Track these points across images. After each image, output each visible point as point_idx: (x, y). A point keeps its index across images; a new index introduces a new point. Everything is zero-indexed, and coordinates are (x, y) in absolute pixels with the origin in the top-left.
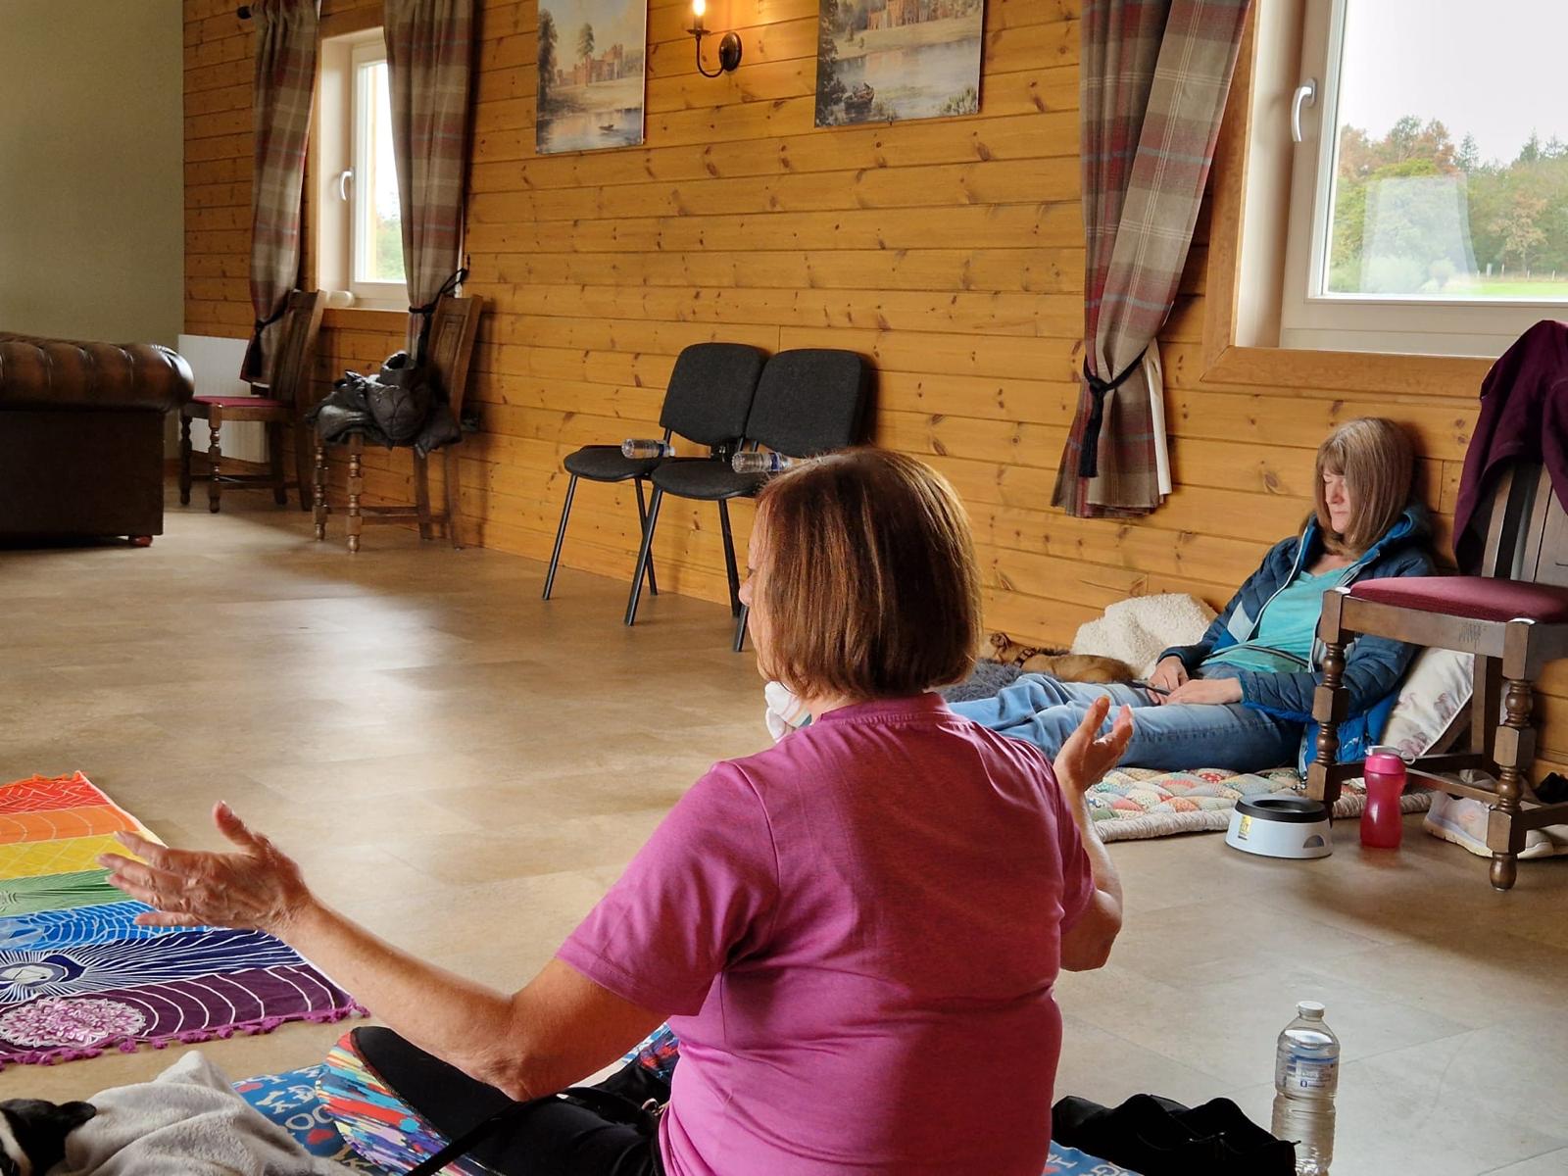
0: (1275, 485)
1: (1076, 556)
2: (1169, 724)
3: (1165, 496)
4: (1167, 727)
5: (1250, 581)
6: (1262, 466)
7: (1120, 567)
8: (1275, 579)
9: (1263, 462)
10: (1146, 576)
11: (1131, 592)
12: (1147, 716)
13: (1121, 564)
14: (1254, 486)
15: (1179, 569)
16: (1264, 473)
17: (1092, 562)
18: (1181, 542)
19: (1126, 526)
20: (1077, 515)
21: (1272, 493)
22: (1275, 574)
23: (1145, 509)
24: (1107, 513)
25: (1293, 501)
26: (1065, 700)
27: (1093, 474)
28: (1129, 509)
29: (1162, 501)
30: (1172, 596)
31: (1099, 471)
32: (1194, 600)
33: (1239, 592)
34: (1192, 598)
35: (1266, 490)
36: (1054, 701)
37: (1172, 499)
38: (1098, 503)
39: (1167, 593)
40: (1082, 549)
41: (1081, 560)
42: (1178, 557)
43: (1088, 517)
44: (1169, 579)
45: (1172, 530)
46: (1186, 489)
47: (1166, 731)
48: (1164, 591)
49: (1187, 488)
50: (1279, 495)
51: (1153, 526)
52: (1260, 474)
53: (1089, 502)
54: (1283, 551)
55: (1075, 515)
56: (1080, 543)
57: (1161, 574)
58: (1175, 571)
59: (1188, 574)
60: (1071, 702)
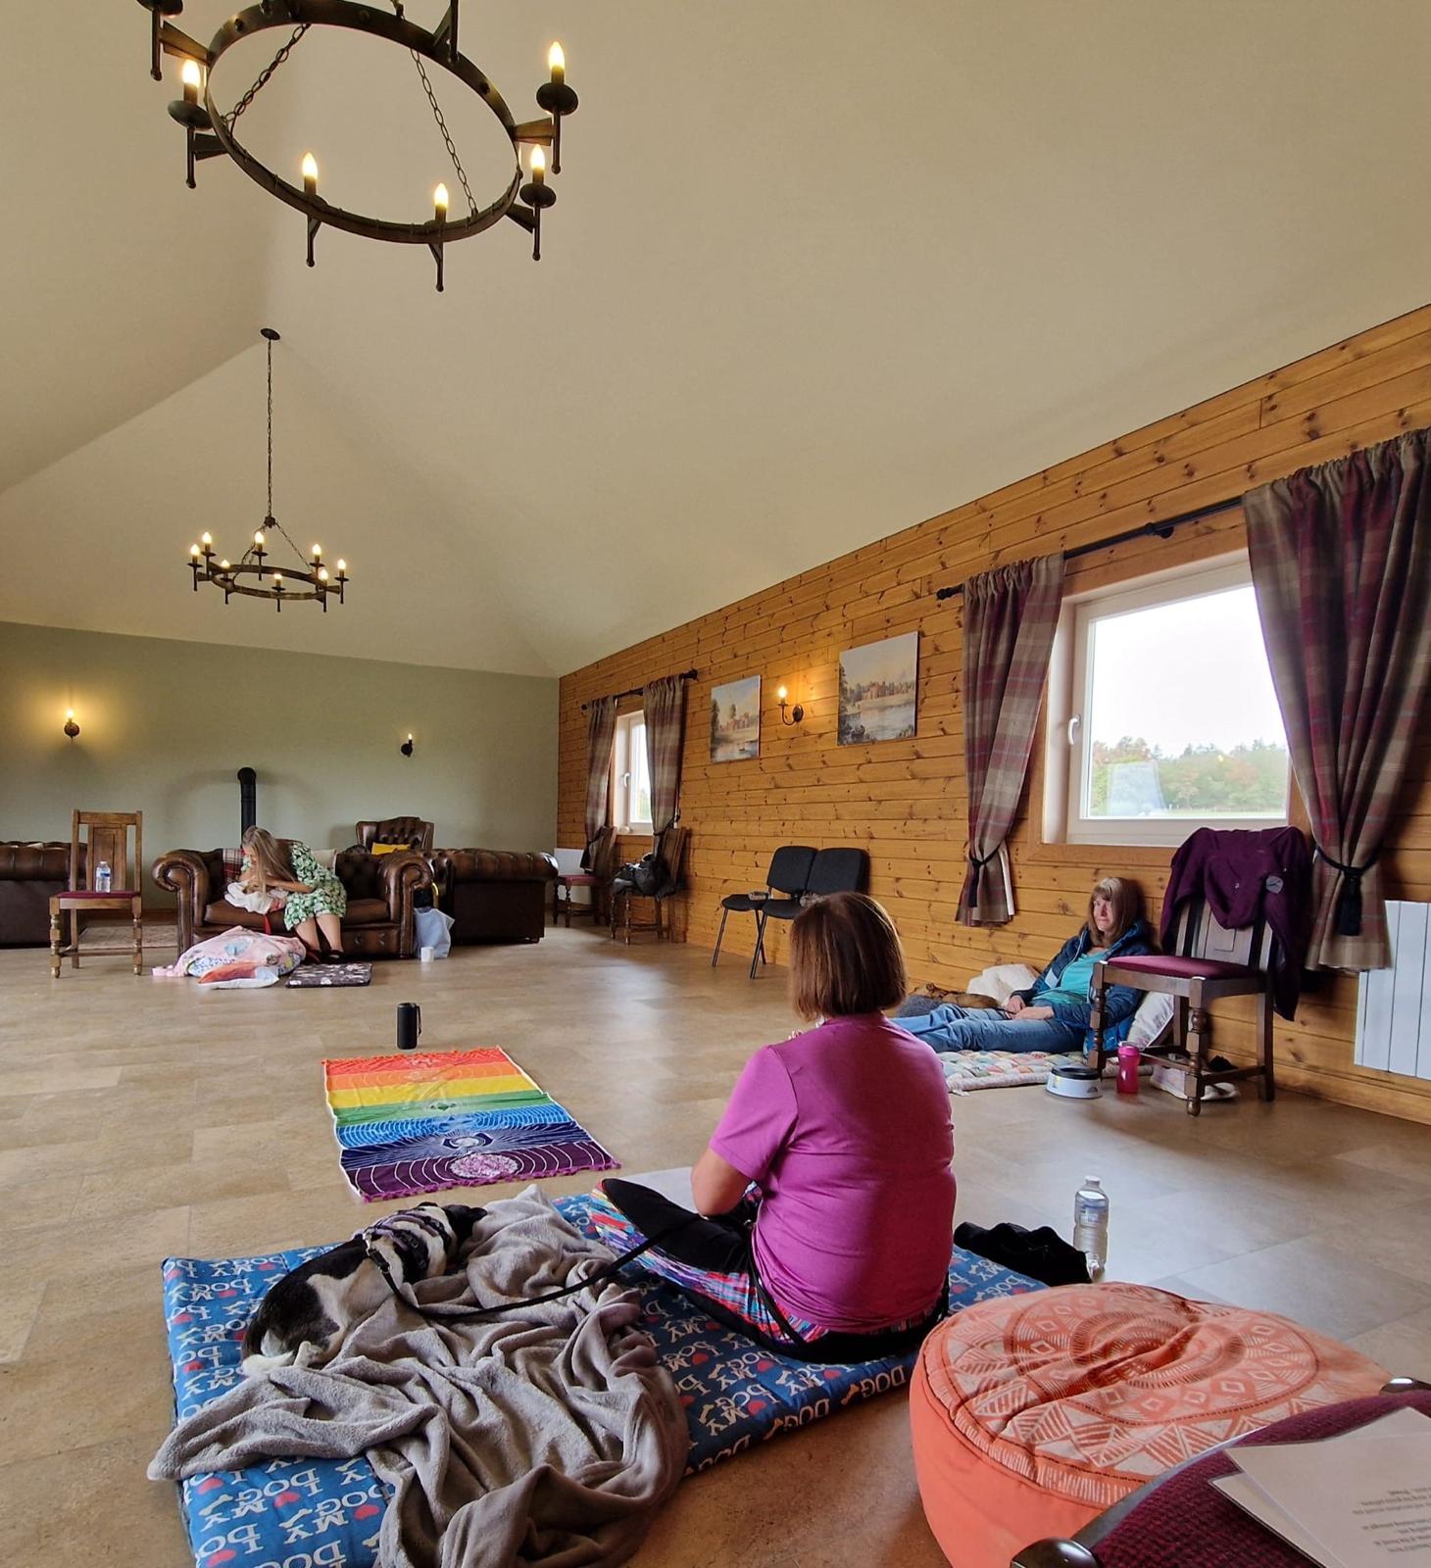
0: (1067, 911)
1: (968, 946)
5: (1055, 958)
6: (1060, 901)
7: (988, 951)
10: (1002, 955)
11: (995, 963)
12: (1005, 1025)
14: (1056, 911)
17: (976, 949)
18: (1020, 939)
19: (992, 931)
21: (1065, 914)
22: (1068, 954)
23: (1001, 923)
24: (982, 924)
25: (1076, 918)
26: (963, 1017)
27: (976, 906)
28: (993, 922)
29: (1010, 918)
30: (1016, 965)
31: (978, 903)
34: (1026, 966)
35: (1062, 913)
36: (958, 1018)
37: (1014, 918)
38: (977, 919)
40: (970, 942)
41: (970, 948)
42: (1019, 946)
43: (972, 927)
44: (1014, 957)
45: (1015, 933)
48: (1012, 963)
49: (1021, 912)
50: (1068, 915)
51: (1005, 931)
52: (1059, 905)
53: (972, 919)
54: (1072, 943)
55: (966, 926)
56: (970, 939)
57: (1010, 955)
58: (1017, 953)
59: (1023, 954)
60: (966, 1018)
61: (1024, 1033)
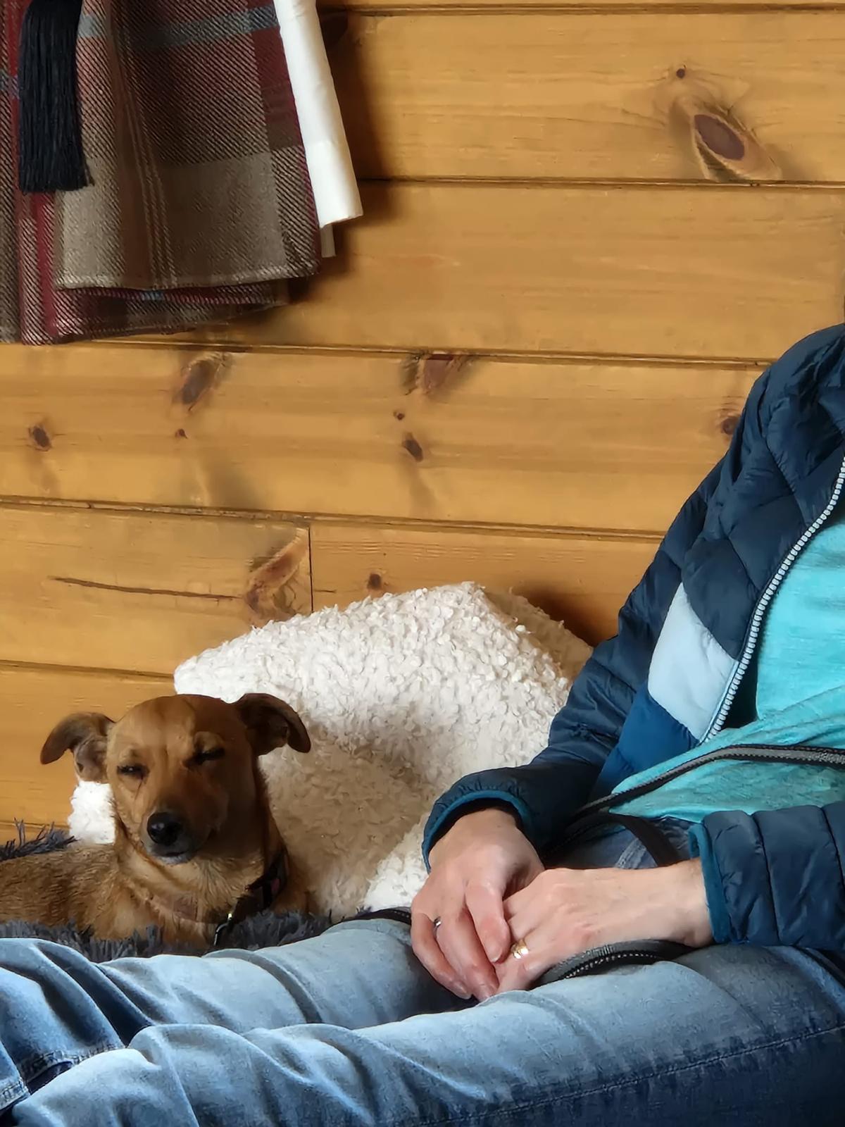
0: (736, 151)
1: (35, 490)
2: (513, 1068)
3: (340, 229)
4: (506, 1078)
6: (679, 87)
7: (196, 512)
8: (791, 493)
9: (681, 74)
10: (302, 532)
11: (252, 600)
12: (428, 1047)
13: (203, 498)
14: (661, 161)
15: (421, 493)
16: (693, 112)
17: (91, 504)
18: (418, 392)
19: (207, 356)
20: (30, 335)
21: (728, 180)
22: (788, 471)
23: (272, 286)
24: (135, 317)
25: (805, 200)
26: (128, 1028)
27: (76, 178)
28: (210, 291)
29: (329, 251)
30: (416, 600)
31: (96, 164)
32: (500, 603)
33: (661, 554)
34: (489, 596)
35: (707, 174)
37: (368, 241)
38: (104, 281)
39: (396, 590)
40: (51, 461)
41: (52, 503)
42: (414, 449)
43: (69, 339)
44: (390, 534)
45: (378, 351)
46: (413, 196)
47: (504, 1092)
48: (376, 584)
49: (414, 191)
50: (755, 185)
51: (301, 345)
52: (677, 117)
53: (70, 280)
54: (803, 384)
55: (18, 338)
56: (41, 438)
57: (351, 520)
58: (402, 506)
59: (450, 510)
60: (152, 1032)
61: (574, 1086)
